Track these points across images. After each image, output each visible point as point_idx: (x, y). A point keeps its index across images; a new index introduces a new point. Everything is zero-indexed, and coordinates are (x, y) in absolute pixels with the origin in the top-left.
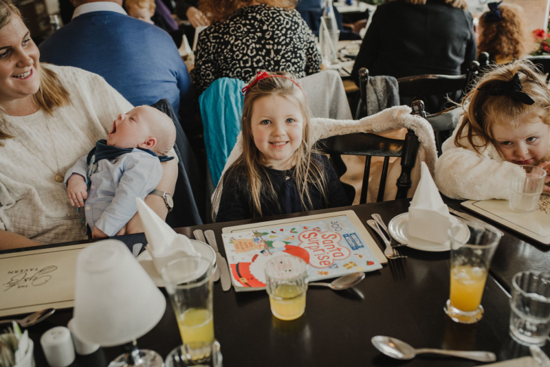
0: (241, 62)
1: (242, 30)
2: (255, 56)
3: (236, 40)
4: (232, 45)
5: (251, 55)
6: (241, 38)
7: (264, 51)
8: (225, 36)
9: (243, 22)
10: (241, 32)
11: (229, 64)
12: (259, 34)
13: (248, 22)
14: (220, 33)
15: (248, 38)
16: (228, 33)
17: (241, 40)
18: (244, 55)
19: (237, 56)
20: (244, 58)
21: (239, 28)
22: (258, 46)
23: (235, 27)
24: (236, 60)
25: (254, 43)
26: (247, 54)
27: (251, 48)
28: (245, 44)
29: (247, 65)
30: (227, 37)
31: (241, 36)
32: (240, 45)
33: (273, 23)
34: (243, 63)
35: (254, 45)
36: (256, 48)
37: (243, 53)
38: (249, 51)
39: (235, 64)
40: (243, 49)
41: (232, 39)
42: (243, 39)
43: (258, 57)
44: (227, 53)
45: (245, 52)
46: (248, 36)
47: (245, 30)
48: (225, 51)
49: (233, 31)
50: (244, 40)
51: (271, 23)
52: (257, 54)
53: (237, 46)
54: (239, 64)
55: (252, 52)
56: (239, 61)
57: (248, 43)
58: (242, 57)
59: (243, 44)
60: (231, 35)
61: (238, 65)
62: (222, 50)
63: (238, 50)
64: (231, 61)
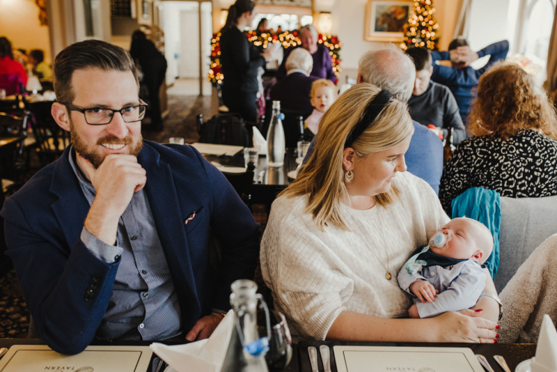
0: (506, 182)
1: (514, 151)
2: (521, 180)
3: (506, 160)
4: (501, 165)
5: (517, 178)
6: (511, 159)
7: (531, 176)
8: (494, 154)
9: (517, 144)
10: (513, 154)
11: (491, 181)
12: (530, 160)
13: (521, 145)
14: (489, 150)
15: (518, 161)
16: (498, 151)
17: (512, 162)
18: (511, 176)
19: (504, 175)
20: (510, 180)
21: (512, 149)
22: (526, 171)
23: (507, 147)
24: (502, 179)
25: (524, 167)
26: (514, 176)
27: (519, 171)
28: (515, 166)
29: (511, 186)
30: (496, 156)
31: (512, 157)
32: (509, 166)
33: (546, 152)
34: (507, 184)
35: (523, 169)
36: (524, 172)
37: (510, 174)
38: (517, 174)
39: (499, 183)
40: (512, 170)
41: (502, 159)
42: (513, 160)
43: (523, 181)
44: (493, 170)
45: (512, 173)
46: (519, 158)
47: (518, 152)
48: (491, 168)
49: (504, 151)
50: (514, 162)
51: (543, 152)
52: (524, 178)
53: (505, 166)
54: (503, 183)
55: (519, 175)
56: (504, 181)
57: (518, 166)
58: (508, 178)
59: (512, 165)
60: (501, 155)
61: (501, 185)
62: (488, 167)
63: (506, 171)
64: (495, 179)
